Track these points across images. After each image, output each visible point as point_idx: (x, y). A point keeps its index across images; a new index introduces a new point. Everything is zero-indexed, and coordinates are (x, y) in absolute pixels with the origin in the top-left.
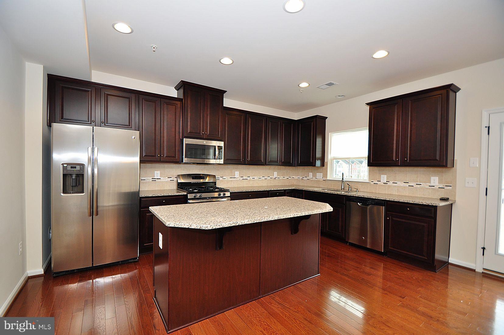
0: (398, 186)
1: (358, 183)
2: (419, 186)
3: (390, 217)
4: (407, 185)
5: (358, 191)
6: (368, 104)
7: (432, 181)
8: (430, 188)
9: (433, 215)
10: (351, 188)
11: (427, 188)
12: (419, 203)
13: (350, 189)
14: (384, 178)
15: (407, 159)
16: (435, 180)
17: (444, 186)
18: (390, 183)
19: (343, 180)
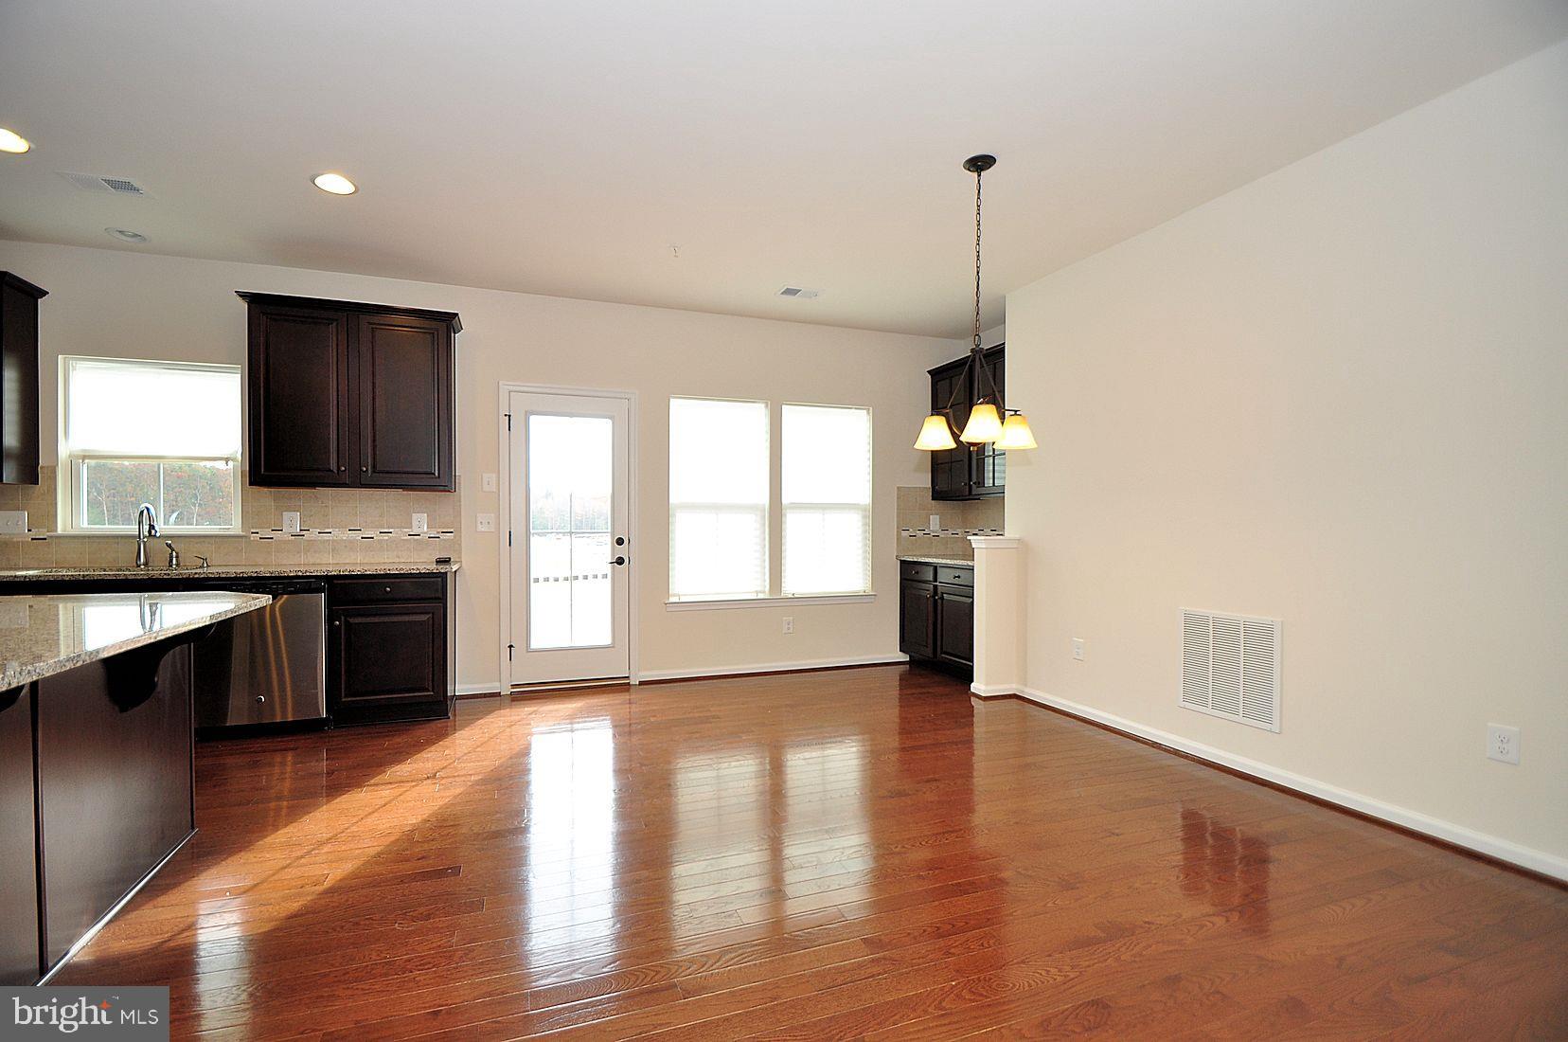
0: (333, 541)
1: (202, 540)
2: (386, 537)
3: (343, 618)
4: (358, 535)
5: (208, 566)
6: (243, 295)
7: (415, 523)
8: (410, 540)
9: (440, 596)
10: (177, 557)
11: (406, 540)
12: (412, 572)
13: (174, 562)
14: (292, 522)
15: (367, 470)
16: (421, 523)
17: (438, 533)
18: (313, 534)
19: (153, 532)
